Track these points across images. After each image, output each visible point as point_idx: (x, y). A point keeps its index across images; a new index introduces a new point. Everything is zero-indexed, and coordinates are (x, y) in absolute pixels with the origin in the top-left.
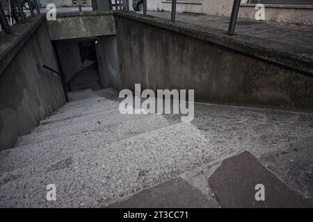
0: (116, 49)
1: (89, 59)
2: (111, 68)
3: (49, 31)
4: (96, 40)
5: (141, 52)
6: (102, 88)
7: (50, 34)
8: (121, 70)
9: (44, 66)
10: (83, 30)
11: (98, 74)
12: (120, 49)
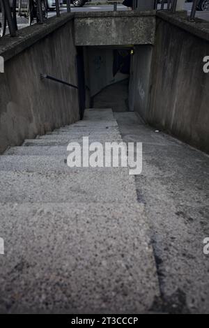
0: (150, 63)
1: (121, 72)
2: (140, 88)
3: (76, 34)
4: (132, 48)
5: (175, 73)
6: (128, 110)
7: (76, 38)
8: (150, 92)
9: (48, 77)
10: (114, 35)
11: (128, 92)
12: (154, 64)
